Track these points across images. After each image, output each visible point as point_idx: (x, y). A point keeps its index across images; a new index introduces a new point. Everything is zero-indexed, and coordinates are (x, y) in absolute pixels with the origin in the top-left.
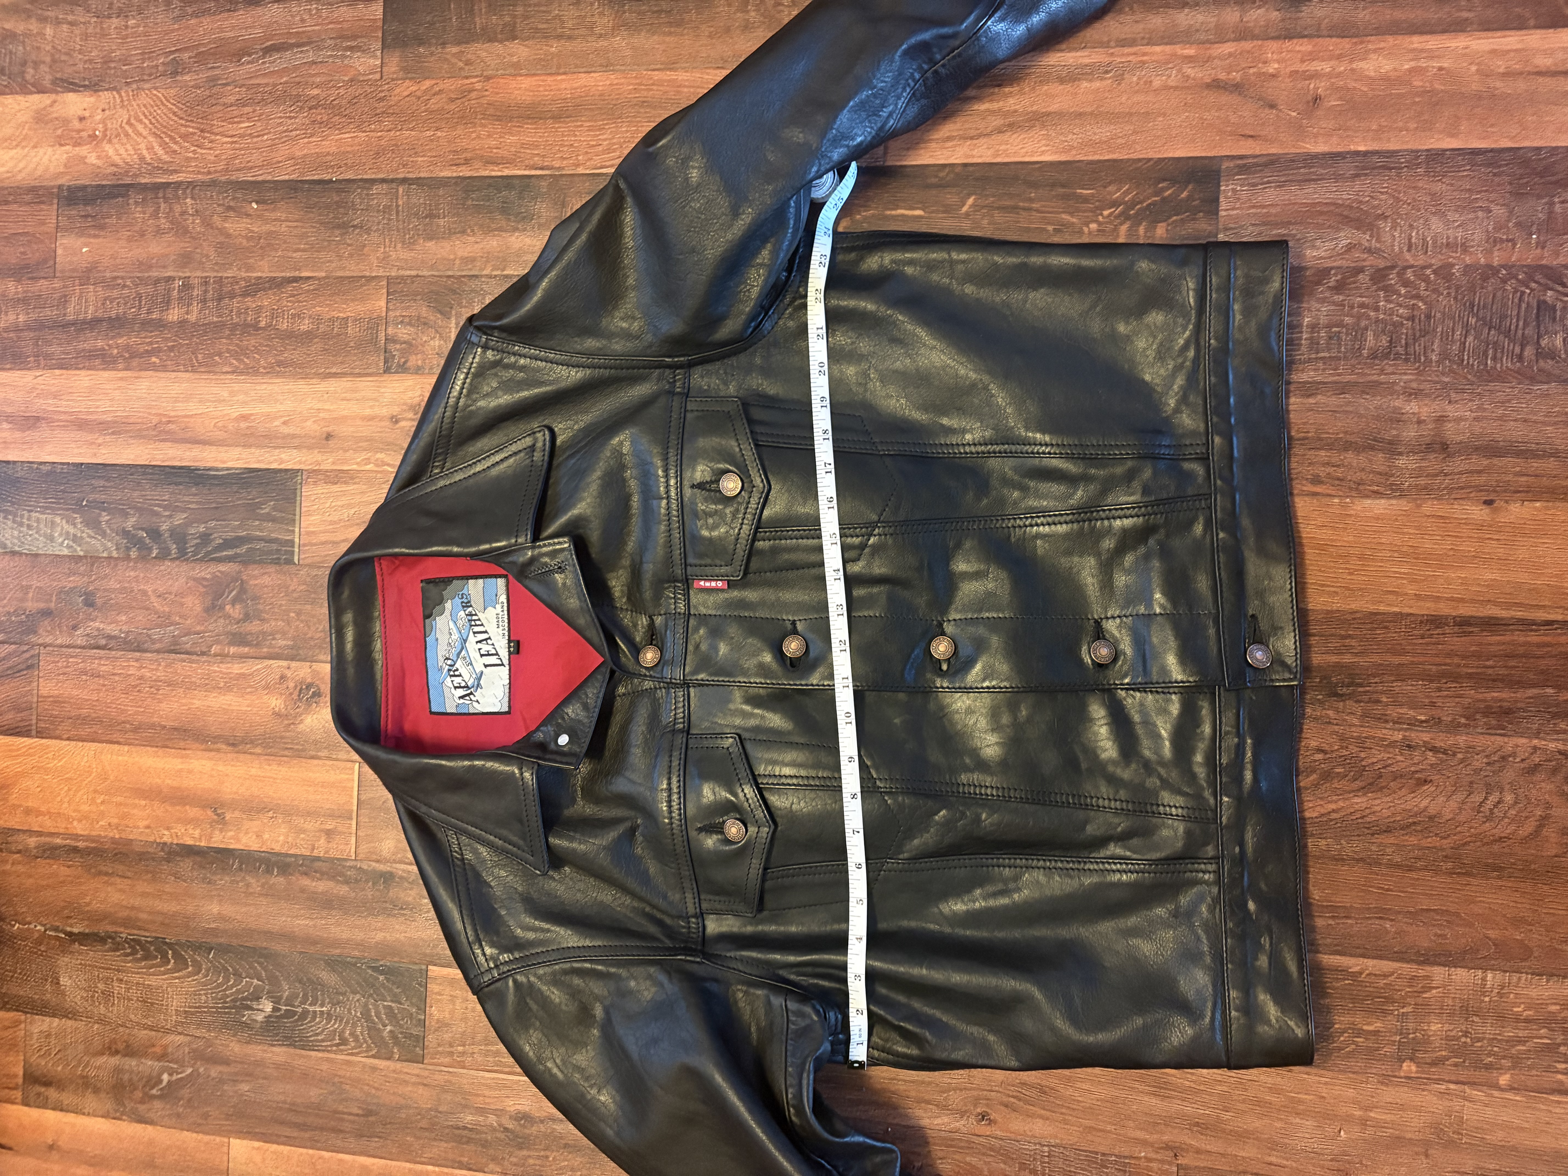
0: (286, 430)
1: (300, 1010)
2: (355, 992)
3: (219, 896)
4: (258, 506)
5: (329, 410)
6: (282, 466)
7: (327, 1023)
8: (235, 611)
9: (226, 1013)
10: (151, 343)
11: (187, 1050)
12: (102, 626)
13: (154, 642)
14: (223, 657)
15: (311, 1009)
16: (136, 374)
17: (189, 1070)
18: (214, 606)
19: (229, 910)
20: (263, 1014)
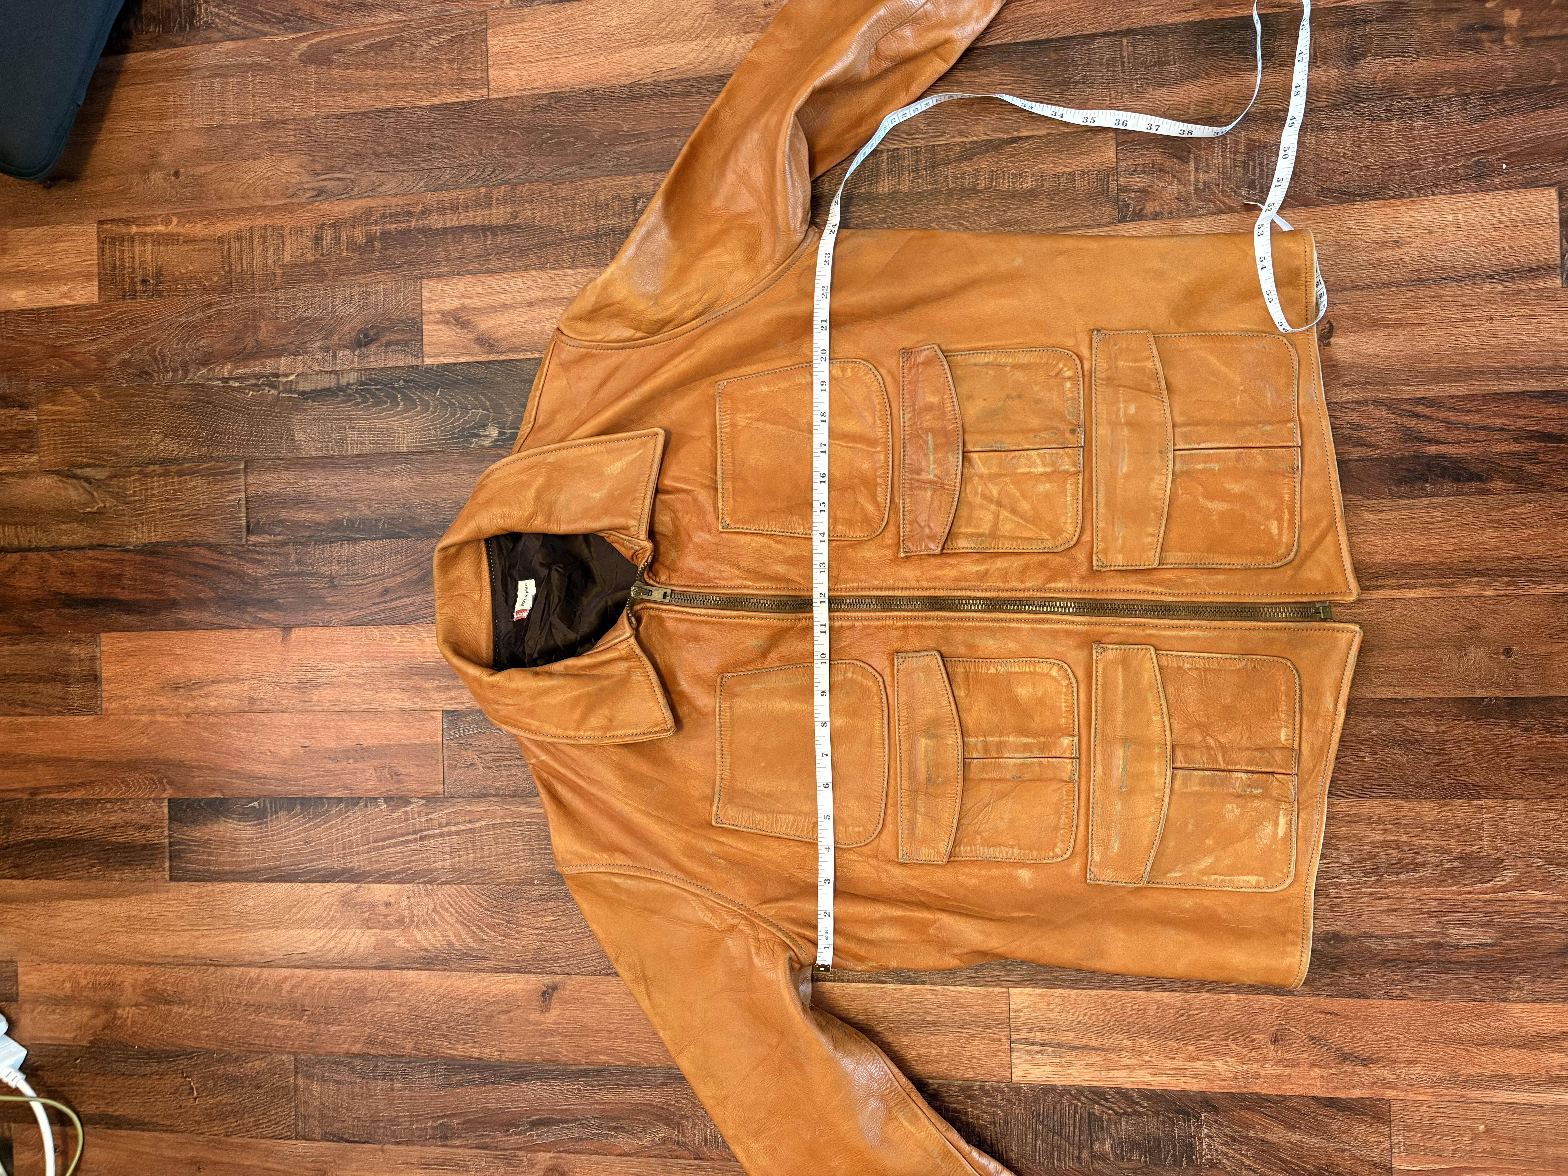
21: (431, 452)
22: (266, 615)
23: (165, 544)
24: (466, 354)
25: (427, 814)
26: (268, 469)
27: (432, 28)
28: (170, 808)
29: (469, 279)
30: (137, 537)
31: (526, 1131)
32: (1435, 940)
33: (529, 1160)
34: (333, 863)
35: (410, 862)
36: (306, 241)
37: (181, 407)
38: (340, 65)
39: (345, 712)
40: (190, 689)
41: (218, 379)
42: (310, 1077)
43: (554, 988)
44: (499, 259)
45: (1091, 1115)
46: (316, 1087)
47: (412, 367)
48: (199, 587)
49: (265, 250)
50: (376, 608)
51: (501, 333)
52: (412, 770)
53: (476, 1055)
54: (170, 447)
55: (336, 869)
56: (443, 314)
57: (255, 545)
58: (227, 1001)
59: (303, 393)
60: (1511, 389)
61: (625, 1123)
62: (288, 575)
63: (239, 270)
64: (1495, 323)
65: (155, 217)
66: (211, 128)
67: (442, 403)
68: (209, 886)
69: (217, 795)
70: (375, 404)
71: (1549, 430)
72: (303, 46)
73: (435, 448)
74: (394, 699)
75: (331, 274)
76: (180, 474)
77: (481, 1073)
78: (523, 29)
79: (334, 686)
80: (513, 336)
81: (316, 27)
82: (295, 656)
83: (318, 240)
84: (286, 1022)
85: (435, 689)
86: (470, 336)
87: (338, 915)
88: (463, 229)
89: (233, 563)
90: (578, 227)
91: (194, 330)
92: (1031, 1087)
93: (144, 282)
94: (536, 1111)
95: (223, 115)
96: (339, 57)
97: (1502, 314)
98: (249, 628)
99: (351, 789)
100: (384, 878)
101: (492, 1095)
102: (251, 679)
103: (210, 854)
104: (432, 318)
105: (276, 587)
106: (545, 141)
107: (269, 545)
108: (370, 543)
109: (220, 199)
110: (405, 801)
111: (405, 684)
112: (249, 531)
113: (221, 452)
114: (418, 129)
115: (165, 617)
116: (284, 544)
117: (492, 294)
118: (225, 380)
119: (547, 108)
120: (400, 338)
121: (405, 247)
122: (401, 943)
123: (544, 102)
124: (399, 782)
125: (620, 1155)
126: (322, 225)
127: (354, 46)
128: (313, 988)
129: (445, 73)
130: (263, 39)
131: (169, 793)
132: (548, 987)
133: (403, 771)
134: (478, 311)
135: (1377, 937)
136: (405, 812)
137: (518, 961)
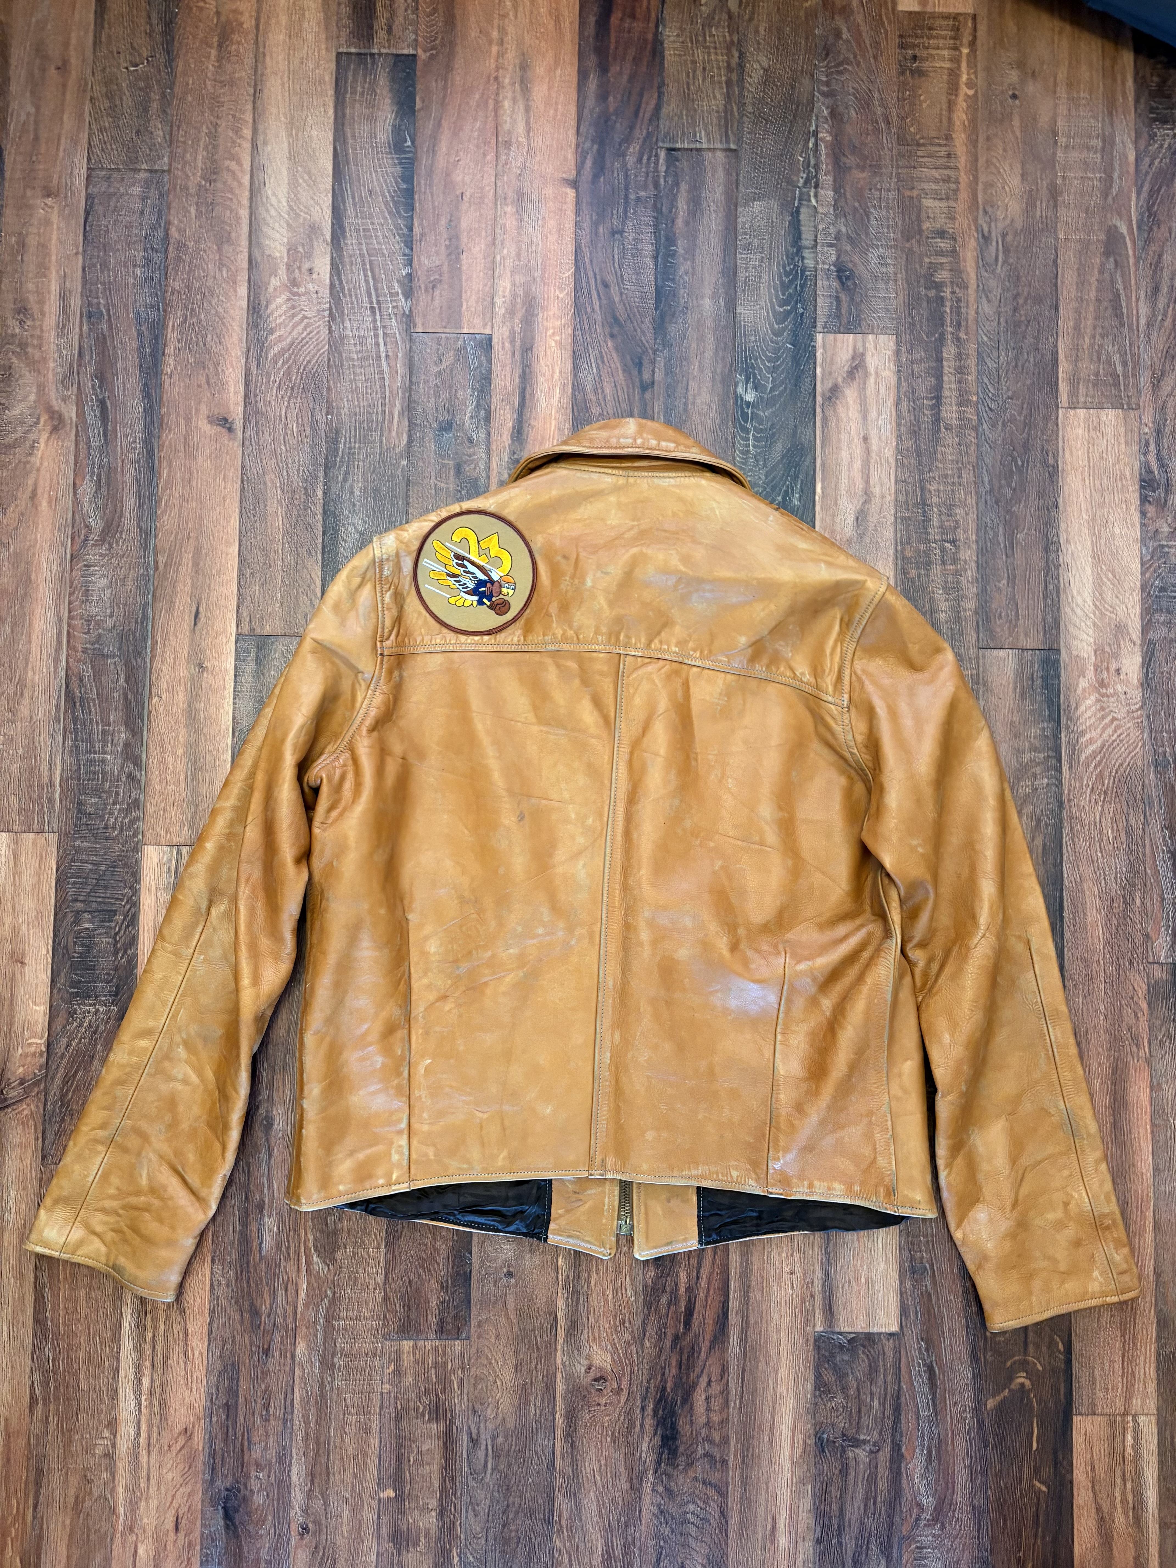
21: (735, 336)
22: (589, 163)
23: (662, 64)
24: (823, 374)
25: (396, 315)
26: (728, 173)
27: (1129, 356)
28: (408, 55)
29: (893, 380)
30: (670, 36)
31: (97, 396)
32: (266, 1206)
33: (69, 397)
34: (351, 220)
35: (351, 296)
36: (941, 222)
37: (793, 87)
38: (1103, 265)
39: (494, 239)
40: (521, 82)
41: (817, 127)
42: (147, 184)
43: (230, 430)
44: (909, 411)
45: (115, 912)
46: (137, 190)
47: (815, 322)
48: (619, 97)
49: (936, 181)
50: (591, 275)
51: (841, 409)
52: (437, 303)
53: (167, 350)
54: (754, 74)
55: (345, 221)
56: (863, 355)
57: (657, 155)
58: (221, 105)
59: (798, 212)
60: (732, 1286)
61: (104, 490)
62: (627, 188)
63: (920, 153)
64: (788, 1276)
65: (975, 73)
66: (1055, 134)
67: (779, 348)
68: (331, 92)
69: (419, 104)
70: (782, 284)
71: (695, 1315)
72: (1124, 229)
73: (738, 340)
74: (505, 288)
75: (908, 245)
76: (729, 83)
77: (151, 355)
78: (1119, 444)
79: (519, 228)
80: (837, 420)
81: (1140, 244)
82: (549, 191)
83: (941, 234)
84: (200, 164)
85: (513, 327)
86: (840, 380)
87: (301, 221)
88: (939, 377)
89: (640, 133)
90: (933, 487)
91: (865, 104)
92: (138, 862)
93: (915, 58)
94: (114, 405)
95: (1066, 147)
96: (1110, 264)
97: (795, 1283)
98: (577, 146)
99: (421, 240)
100: (336, 269)
101: (129, 364)
102: (529, 145)
103: (362, 94)
104: (860, 344)
105: (615, 175)
106: (1014, 460)
107: (656, 170)
108: (652, 271)
109: (988, 139)
110: (408, 294)
111: (519, 300)
112: (670, 150)
113: (747, 126)
114: (1037, 338)
115: (592, 60)
116: (656, 185)
117: (877, 403)
118: (816, 134)
119: (1045, 462)
120: (843, 311)
121: (928, 320)
122: (274, 282)
123: (1051, 461)
124: (426, 290)
125: (75, 484)
126: (955, 239)
127: (1119, 279)
128: (231, 191)
129: (1087, 367)
130: (1134, 190)
131: (422, 55)
132: (232, 423)
133: (437, 293)
134: (863, 389)
135: (269, 1159)
136: (398, 293)
137: (256, 396)
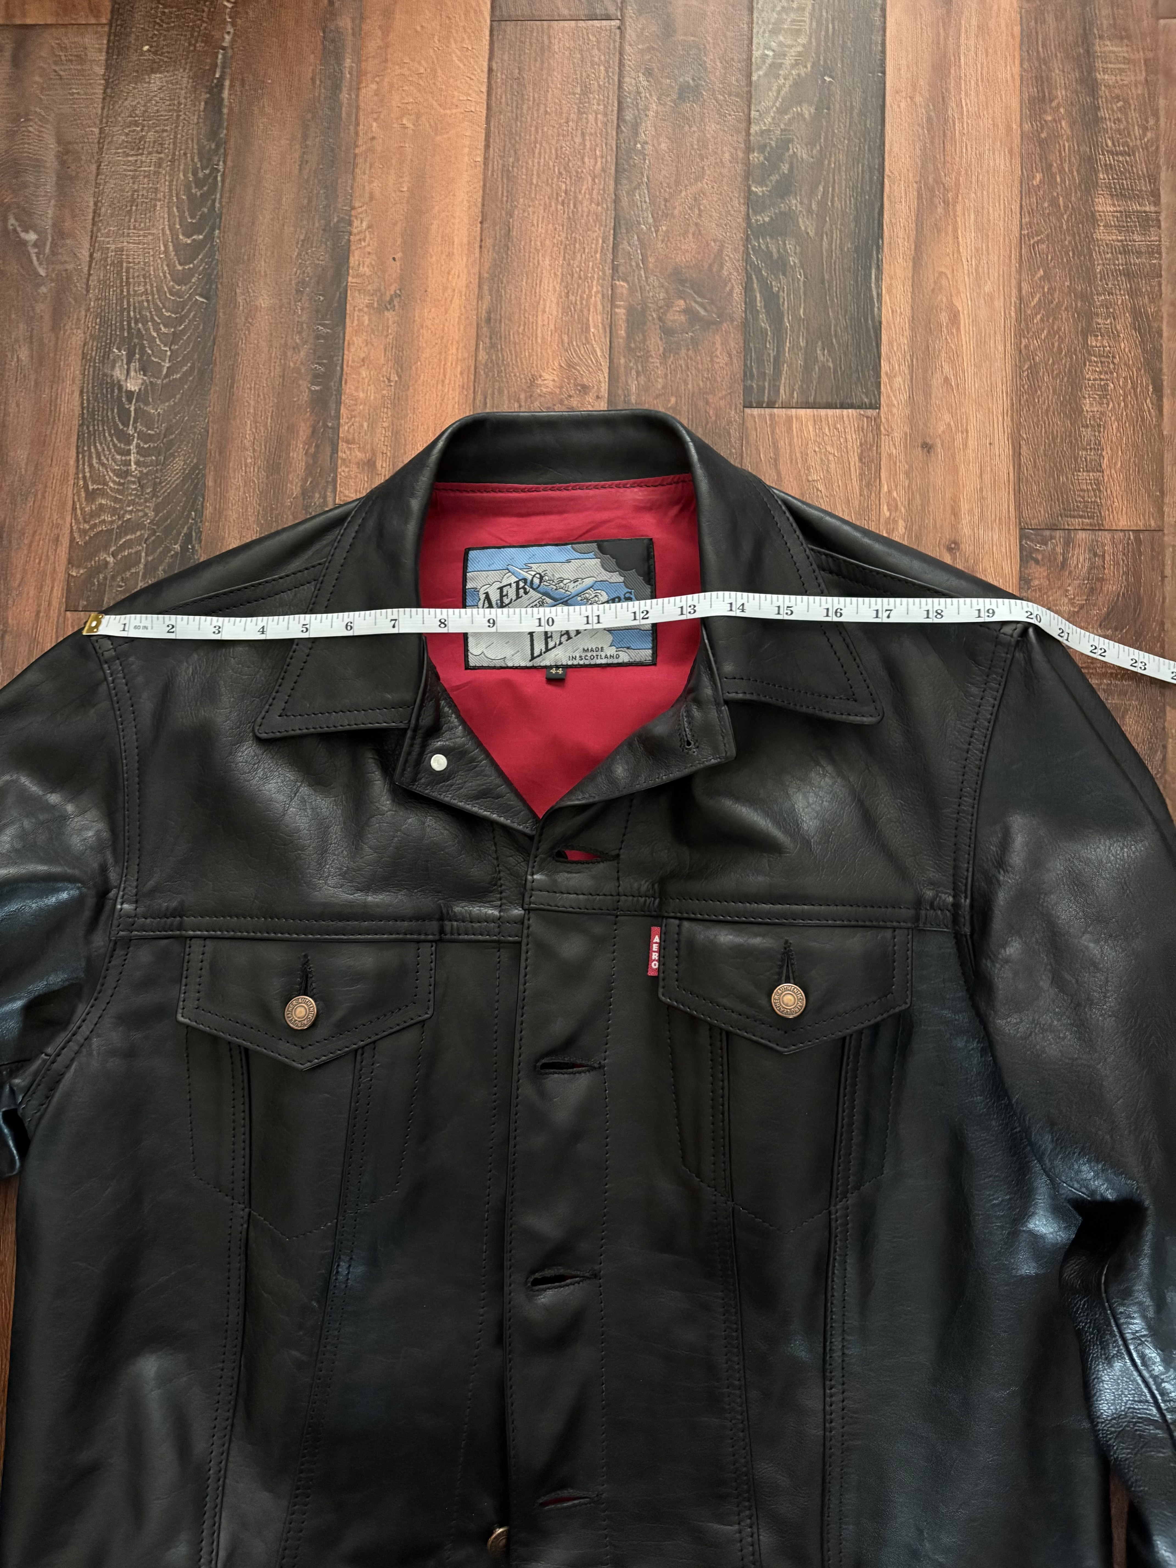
0: (937, 380)
1: (131, 431)
2: (157, 510)
3: (281, 307)
4: (828, 346)
5: (965, 445)
6: (884, 379)
7: (114, 471)
8: (676, 317)
9: (122, 322)
10: (1061, 171)
11: (70, 267)
12: (651, 113)
13: (631, 193)
14: (612, 300)
15: (133, 447)
16: (1016, 150)
17: (42, 272)
18: (682, 282)
19: (263, 321)
20: (123, 378)
